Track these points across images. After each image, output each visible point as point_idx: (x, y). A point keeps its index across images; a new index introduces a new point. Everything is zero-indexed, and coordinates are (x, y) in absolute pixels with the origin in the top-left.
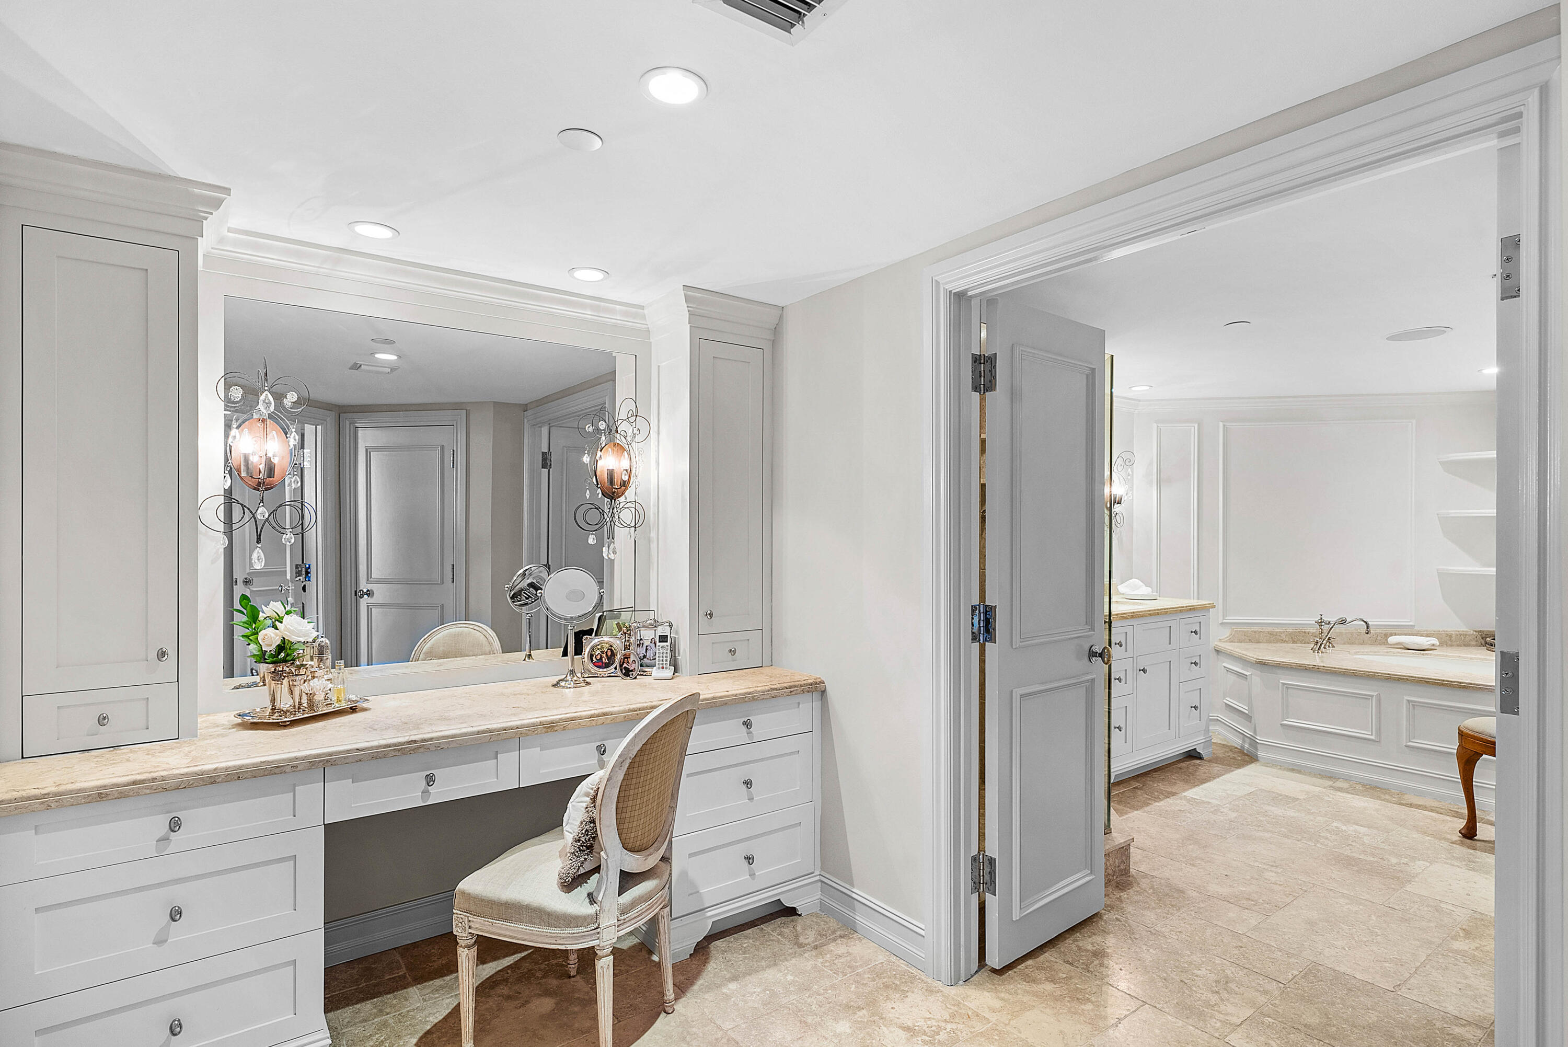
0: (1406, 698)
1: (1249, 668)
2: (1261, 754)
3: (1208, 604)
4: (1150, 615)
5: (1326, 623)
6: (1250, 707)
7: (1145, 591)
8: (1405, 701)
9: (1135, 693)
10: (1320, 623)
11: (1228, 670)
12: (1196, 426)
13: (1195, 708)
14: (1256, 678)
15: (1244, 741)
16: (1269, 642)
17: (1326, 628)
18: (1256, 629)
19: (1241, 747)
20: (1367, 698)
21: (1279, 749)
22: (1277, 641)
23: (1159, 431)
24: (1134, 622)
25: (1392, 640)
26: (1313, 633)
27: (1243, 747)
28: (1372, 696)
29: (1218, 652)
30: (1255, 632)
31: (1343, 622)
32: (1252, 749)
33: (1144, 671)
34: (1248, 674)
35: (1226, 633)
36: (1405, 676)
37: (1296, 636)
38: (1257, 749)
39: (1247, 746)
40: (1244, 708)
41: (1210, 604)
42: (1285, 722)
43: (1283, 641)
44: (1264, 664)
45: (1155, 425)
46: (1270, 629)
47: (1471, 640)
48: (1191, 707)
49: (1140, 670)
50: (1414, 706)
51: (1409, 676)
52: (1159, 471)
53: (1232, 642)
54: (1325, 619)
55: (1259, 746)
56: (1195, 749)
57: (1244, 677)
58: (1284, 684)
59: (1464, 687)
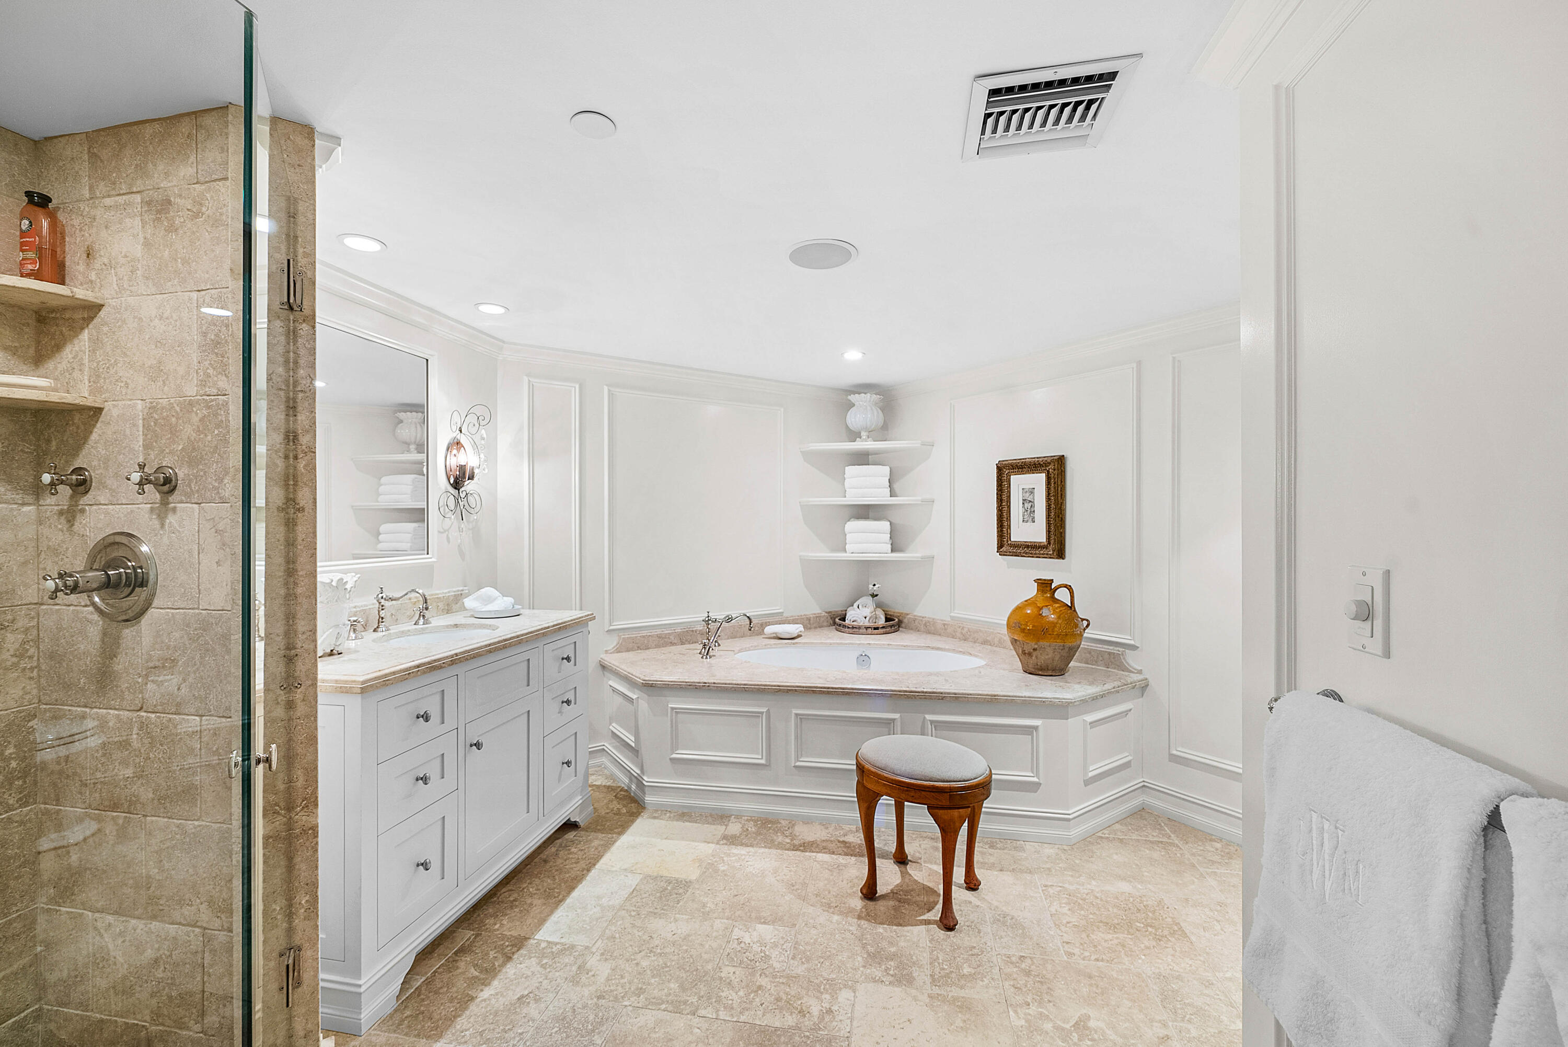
0: (795, 711)
1: (636, 690)
2: (649, 799)
3: (586, 616)
4: (490, 652)
5: (713, 622)
6: (637, 740)
7: (502, 603)
8: (793, 715)
9: (461, 787)
10: (707, 621)
11: (614, 690)
12: (577, 386)
13: (568, 763)
14: (643, 703)
15: (631, 780)
16: (658, 646)
17: (713, 626)
18: (644, 633)
19: (628, 787)
20: (757, 715)
21: (668, 790)
22: (665, 645)
23: (531, 387)
24: (455, 670)
25: (769, 630)
26: (700, 631)
27: (630, 788)
28: (762, 713)
29: (603, 667)
30: (644, 637)
31: (729, 619)
32: (639, 793)
33: (478, 745)
34: (634, 697)
35: (612, 643)
36: (793, 687)
37: (684, 636)
38: (644, 793)
39: (633, 787)
40: (630, 739)
41: (588, 615)
42: (674, 756)
43: (672, 644)
44: (652, 686)
45: (526, 379)
46: (659, 632)
47: (823, 622)
48: (563, 763)
49: (471, 746)
50: (801, 719)
51: (798, 687)
52: (531, 440)
53: (619, 652)
54: (713, 616)
55: (646, 789)
56: (569, 819)
57: (630, 700)
58: (673, 709)
59: (848, 694)
